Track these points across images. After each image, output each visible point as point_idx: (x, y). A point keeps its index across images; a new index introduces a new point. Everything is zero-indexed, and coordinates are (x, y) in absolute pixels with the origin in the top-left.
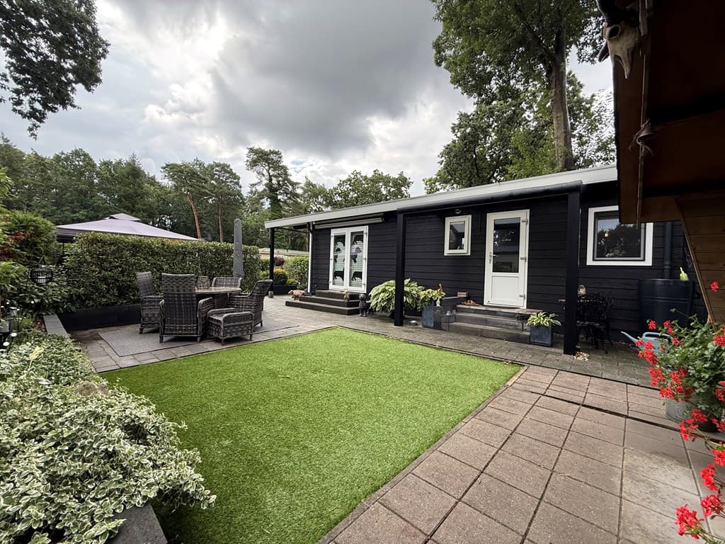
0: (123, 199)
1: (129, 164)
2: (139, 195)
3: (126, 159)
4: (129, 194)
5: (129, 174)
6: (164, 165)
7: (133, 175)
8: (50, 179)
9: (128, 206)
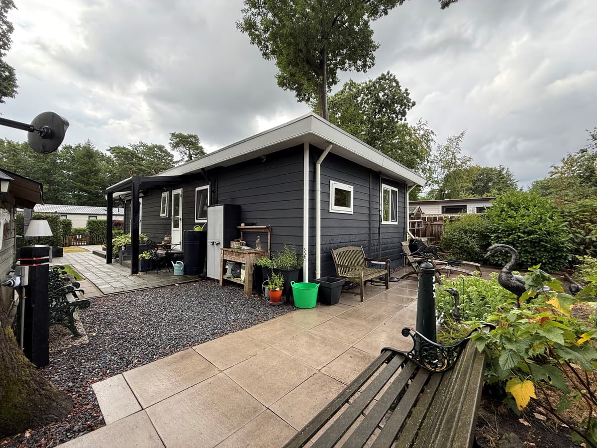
0: (79, 175)
1: (85, 147)
2: (93, 172)
3: (83, 143)
4: (84, 171)
5: (84, 155)
6: (109, 148)
7: (87, 156)
8: (20, 162)
9: (83, 181)
